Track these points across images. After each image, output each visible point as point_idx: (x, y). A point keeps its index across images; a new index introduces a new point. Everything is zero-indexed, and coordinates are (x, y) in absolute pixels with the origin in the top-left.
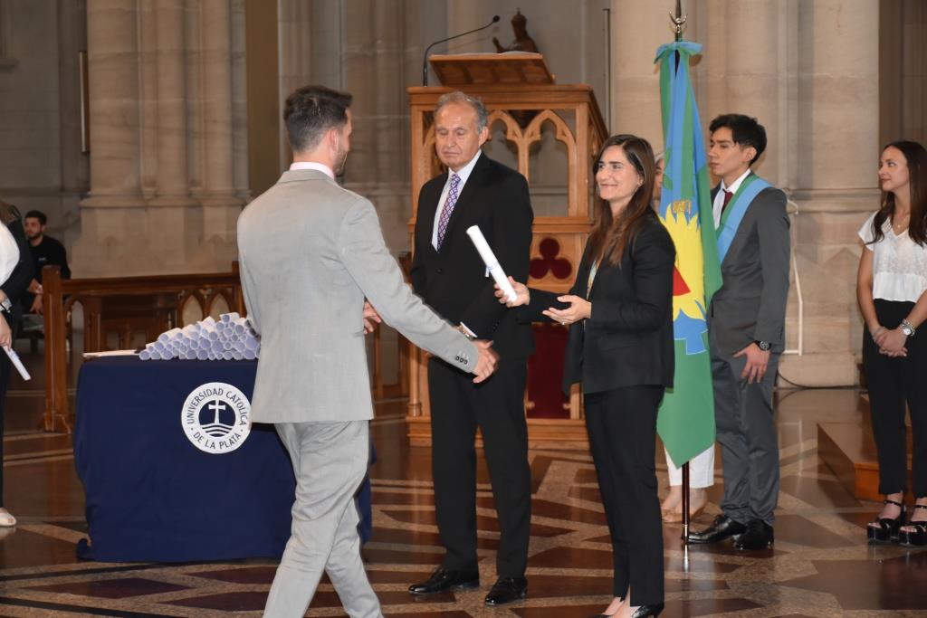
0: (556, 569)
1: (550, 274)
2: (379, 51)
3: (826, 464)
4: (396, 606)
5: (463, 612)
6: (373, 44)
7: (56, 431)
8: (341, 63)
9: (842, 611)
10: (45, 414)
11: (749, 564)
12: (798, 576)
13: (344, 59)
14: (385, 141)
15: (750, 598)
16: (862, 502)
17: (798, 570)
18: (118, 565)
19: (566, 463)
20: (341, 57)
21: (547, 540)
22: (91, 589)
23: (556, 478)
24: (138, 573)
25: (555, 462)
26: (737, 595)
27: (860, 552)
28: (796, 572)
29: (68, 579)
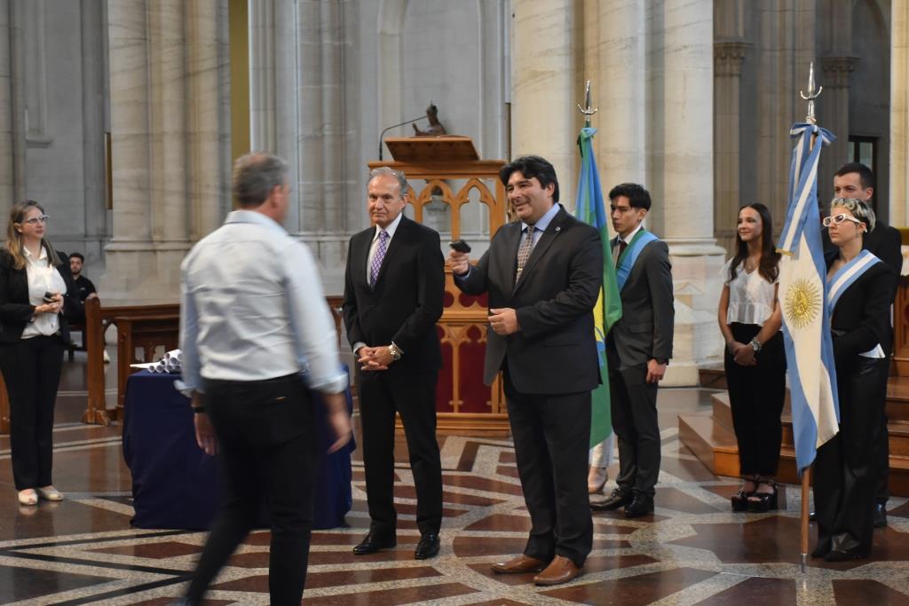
0: (496, 532)
1: (476, 303)
2: (327, 133)
3: (687, 447)
4: (378, 563)
5: (430, 567)
6: (321, 128)
7: (95, 424)
8: (298, 142)
9: (721, 565)
10: (88, 410)
11: (643, 527)
12: (682, 537)
13: (300, 138)
14: (330, 200)
15: (649, 555)
16: (720, 477)
17: (682, 532)
18: (158, 531)
19: (491, 447)
20: (298, 137)
21: (486, 509)
22: (140, 551)
23: (485, 459)
24: (174, 538)
25: (481, 446)
26: (639, 552)
27: (727, 517)
28: (681, 534)
29: (119, 543)
